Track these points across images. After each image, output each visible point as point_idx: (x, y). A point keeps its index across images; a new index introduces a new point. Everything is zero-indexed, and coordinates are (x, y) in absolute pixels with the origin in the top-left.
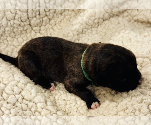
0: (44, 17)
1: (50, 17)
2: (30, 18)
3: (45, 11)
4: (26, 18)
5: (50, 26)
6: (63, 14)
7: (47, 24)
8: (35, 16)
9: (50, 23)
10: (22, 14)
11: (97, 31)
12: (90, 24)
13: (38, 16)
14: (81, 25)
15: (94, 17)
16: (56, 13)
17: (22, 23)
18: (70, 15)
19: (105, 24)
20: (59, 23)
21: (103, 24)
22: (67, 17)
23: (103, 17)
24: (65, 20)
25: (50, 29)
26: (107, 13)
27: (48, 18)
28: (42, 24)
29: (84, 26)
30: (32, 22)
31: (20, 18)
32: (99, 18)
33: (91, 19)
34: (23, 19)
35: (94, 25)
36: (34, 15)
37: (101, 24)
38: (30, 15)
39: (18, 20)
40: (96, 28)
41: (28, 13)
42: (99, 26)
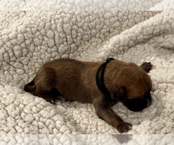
0: (72, 44)
1: (77, 44)
2: (57, 45)
3: (73, 38)
4: (53, 44)
5: (78, 53)
6: (90, 41)
7: (75, 51)
8: (63, 43)
9: (78, 50)
10: (48, 40)
11: (123, 57)
12: (115, 52)
13: (65, 43)
14: (106, 52)
15: (119, 44)
16: (83, 40)
17: (49, 49)
18: (97, 42)
19: (131, 51)
20: (86, 50)
21: (129, 50)
22: (94, 44)
23: (128, 45)
24: (92, 46)
25: (77, 56)
26: (132, 40)
27: (75, 45)
28: (70, 52)
29: (108, 54)
30: (60, 48)
31: (47, 44)
32: (124, 46)
33: (115, 47)
34: (50, 45)
35: (119, 52)
36: (61, 41)
37: (126, 51)
38: (57, 41)
39: (45, 46)
40: (122, 54)
41: (56, 40)
42: (125, 52)
